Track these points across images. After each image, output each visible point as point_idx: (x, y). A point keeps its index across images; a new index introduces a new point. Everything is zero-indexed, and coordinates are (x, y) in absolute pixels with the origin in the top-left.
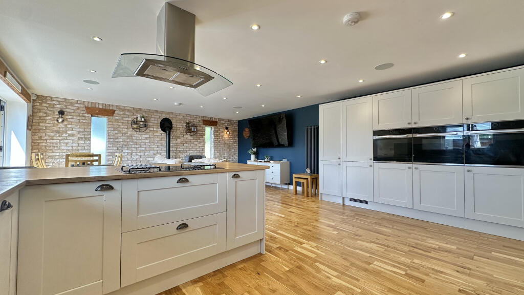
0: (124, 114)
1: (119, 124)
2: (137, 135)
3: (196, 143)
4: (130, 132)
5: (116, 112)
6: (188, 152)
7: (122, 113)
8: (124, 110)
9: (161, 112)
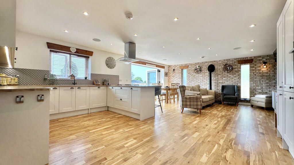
0: (192, 66)
1: (190, 71)
2: (197, 75)
3: (233, 77)
4: (194, 74)
5: (189, 66)
6: (226, 83)
7: (191, 66)
8: (191, 65)
9: (209, 62)
